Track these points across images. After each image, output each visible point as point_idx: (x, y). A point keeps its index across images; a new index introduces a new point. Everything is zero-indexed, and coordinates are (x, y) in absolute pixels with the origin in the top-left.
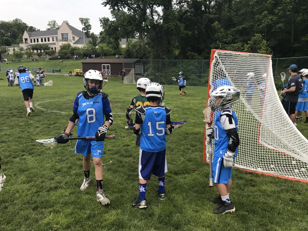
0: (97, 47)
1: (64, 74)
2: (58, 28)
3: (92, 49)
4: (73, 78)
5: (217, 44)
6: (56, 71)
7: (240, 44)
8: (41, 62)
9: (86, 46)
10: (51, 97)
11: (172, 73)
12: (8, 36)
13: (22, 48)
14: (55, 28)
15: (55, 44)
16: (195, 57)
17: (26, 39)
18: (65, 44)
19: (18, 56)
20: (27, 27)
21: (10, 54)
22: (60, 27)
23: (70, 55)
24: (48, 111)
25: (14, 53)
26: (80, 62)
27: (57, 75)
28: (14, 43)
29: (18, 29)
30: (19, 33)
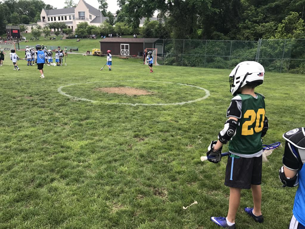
0: (114, 26)
1: (82, 54)
2: (75, 7)
3: (110, 28)
4: (91, 58)
5: (245, 23)
6: (74, 50)
7: (272, 24)
8: (59, 41)
9: (104, 25)
10: (74, 79)
11: (196, 54)
12: (26, 14)
13: (40, 26)
14: (72, 7)
15: (71, 22)
16: (221, 38)
17: (44, 18)
18: (82, 23)
19: (36, 35)
20: (44, 5)
21: (29, 33)
22: (77, 5)
23: (87, 34)
24: (75, 99)
25: (32, 32)
26: (98, 41)
27: (74, 55)
28: (32, 21)
29: (36, 8)
30: (37, 11)
